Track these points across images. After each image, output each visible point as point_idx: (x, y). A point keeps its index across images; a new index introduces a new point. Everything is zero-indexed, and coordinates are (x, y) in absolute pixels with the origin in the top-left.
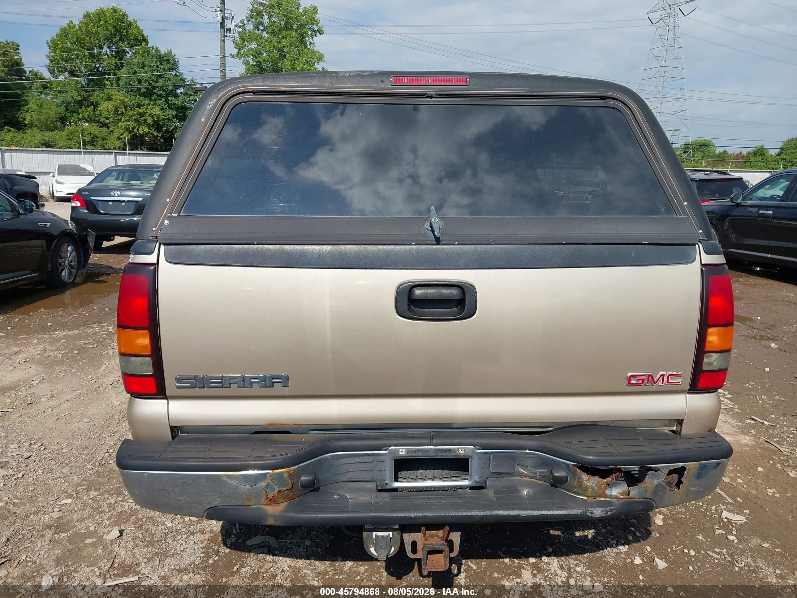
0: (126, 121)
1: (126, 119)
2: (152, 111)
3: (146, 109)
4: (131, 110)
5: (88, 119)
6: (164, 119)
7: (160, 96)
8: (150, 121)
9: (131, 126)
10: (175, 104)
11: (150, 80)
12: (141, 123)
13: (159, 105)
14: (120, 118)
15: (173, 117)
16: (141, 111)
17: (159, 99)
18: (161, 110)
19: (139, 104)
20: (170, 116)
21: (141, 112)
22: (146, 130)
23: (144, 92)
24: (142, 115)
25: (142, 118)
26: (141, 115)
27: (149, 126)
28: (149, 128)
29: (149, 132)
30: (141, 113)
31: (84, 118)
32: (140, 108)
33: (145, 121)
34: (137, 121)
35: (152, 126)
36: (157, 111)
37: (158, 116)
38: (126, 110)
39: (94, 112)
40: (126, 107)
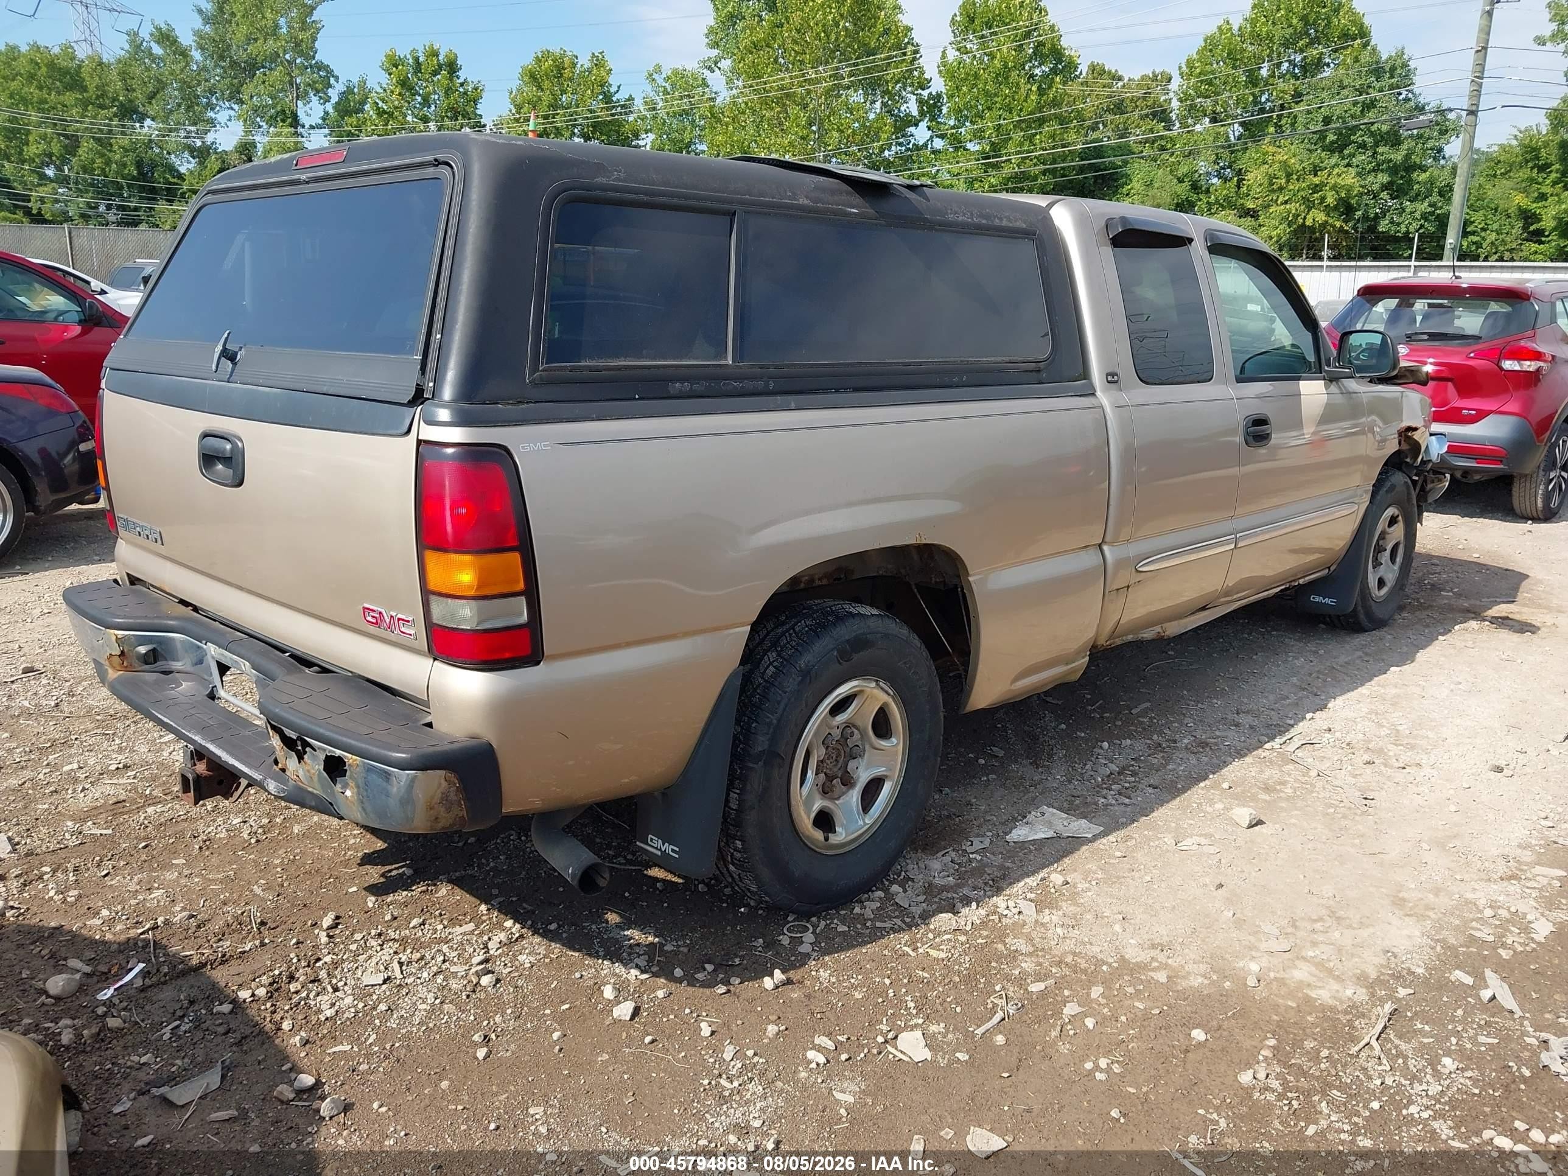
0: (1286, 202)
1: (1287, 198)
2: (1339, 181)
3: (1329, 176)
4: (1298, 180)
5: (1225, 204)
6: (1361, 194)
7: (1363, 146)
8: (1330, 200)
9: (1293, 212)
10: (1391, 161)
11: (1347, 115)
12: (1314, 204)
13: (1357, 166)
14: (1275, 198)
15: (1381, 188)
16: (1316, 180)
17: (1360, 153)
18: (1359, 174)
19: (1315, 167)
20: (1376, 187)
21: (1317, 182)
22: (1321, 217)
23: (1332, 142)
24: (1318, 189)
25: (1315, 195)
26: (1316, 188)
27: (1328, 210)
28: (1328, 215)
29: (1326, 222)
30: (1317, 185)
31: (1217, 202)
32: (1316, 175)
33: (1323, 199)
34: (1306, 200)
35: (1336, 208)
36: (1349, 178)
37: (1349, 189)
38: (1288, 181)
39: (1239, 188)
40: (1289, 176)
